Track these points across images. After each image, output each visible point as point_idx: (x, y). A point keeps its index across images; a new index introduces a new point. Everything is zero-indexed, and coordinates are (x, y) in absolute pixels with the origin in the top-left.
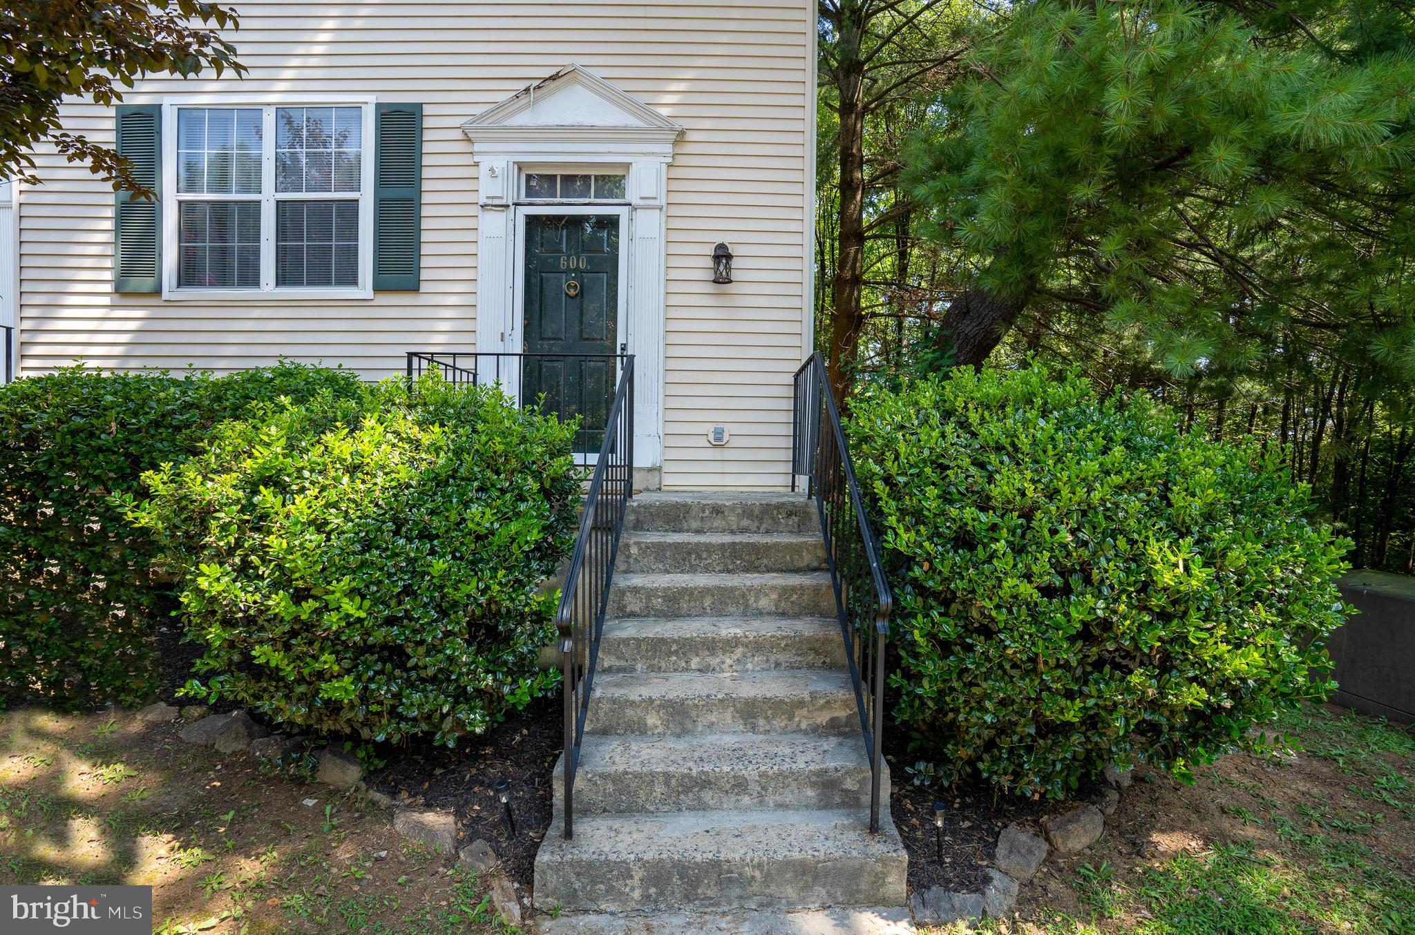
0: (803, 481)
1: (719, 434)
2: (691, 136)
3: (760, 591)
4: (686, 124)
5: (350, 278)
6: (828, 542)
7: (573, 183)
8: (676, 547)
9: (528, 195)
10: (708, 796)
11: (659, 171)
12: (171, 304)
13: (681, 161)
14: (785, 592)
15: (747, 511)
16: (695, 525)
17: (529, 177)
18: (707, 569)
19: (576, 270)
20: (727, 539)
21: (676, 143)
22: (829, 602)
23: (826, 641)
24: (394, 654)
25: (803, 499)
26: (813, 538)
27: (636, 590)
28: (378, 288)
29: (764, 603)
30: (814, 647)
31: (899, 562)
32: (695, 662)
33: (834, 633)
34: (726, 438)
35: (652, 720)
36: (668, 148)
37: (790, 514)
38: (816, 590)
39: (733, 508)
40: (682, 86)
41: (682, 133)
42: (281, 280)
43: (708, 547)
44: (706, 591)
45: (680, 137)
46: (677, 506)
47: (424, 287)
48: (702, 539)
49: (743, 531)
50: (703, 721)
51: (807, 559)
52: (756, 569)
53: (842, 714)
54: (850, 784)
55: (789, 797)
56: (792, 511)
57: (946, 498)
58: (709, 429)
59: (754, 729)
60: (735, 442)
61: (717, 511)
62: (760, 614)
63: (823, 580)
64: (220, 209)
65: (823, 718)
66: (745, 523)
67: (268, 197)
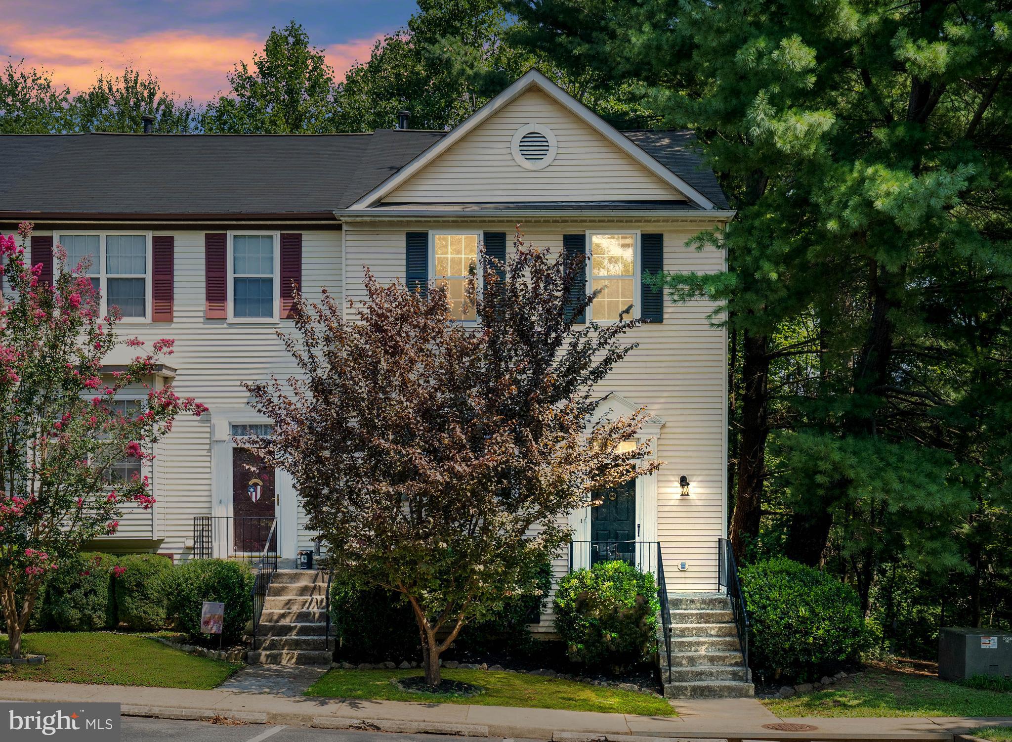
0: (724, 589)
1: (683, 566)
3: (711, 629)
4: (665, 419)
6: (734, 614)
8: (680, 614)
10: (703, 677)
11: (654, 443)
13: (663, 436)
14: (720, 628)
15: (704, 602)
16: (684, 607)
18: (691, 622)
20: (698, 612)
21: (661, 428)
22: (735, 632)
23: (734, 642)
25: (724, 597)
26: (729, 611)
29: (713, 632)
30: (730, 644)
31: (750, 614)
32: (693, 649)
33: (736, 640)
34: (687, 567)
35: (684, 662)
36: (658, 431)
37: (720, 603)
38: (730, 628)
39: (698, 600)
40: (662, 400)
43: (692, 615)
44: (693, 628)
45: (663, 425)
46: (677, 600)
48: (686, 612)
49: (703, 609)
50: (698, 662)
51: (727, 618)
52: (709, 622)
53: (739, 660)
54: (740, 674)
55: (724, 677)
56: (721, 601)
57: (761, 598)
58: (679, 563)
59: (713, 665)
60: (691, 569)
61: (692, 601)
62: (712, 636)
63: (733, 625)
65: (733, 661)
66: (703, 606)
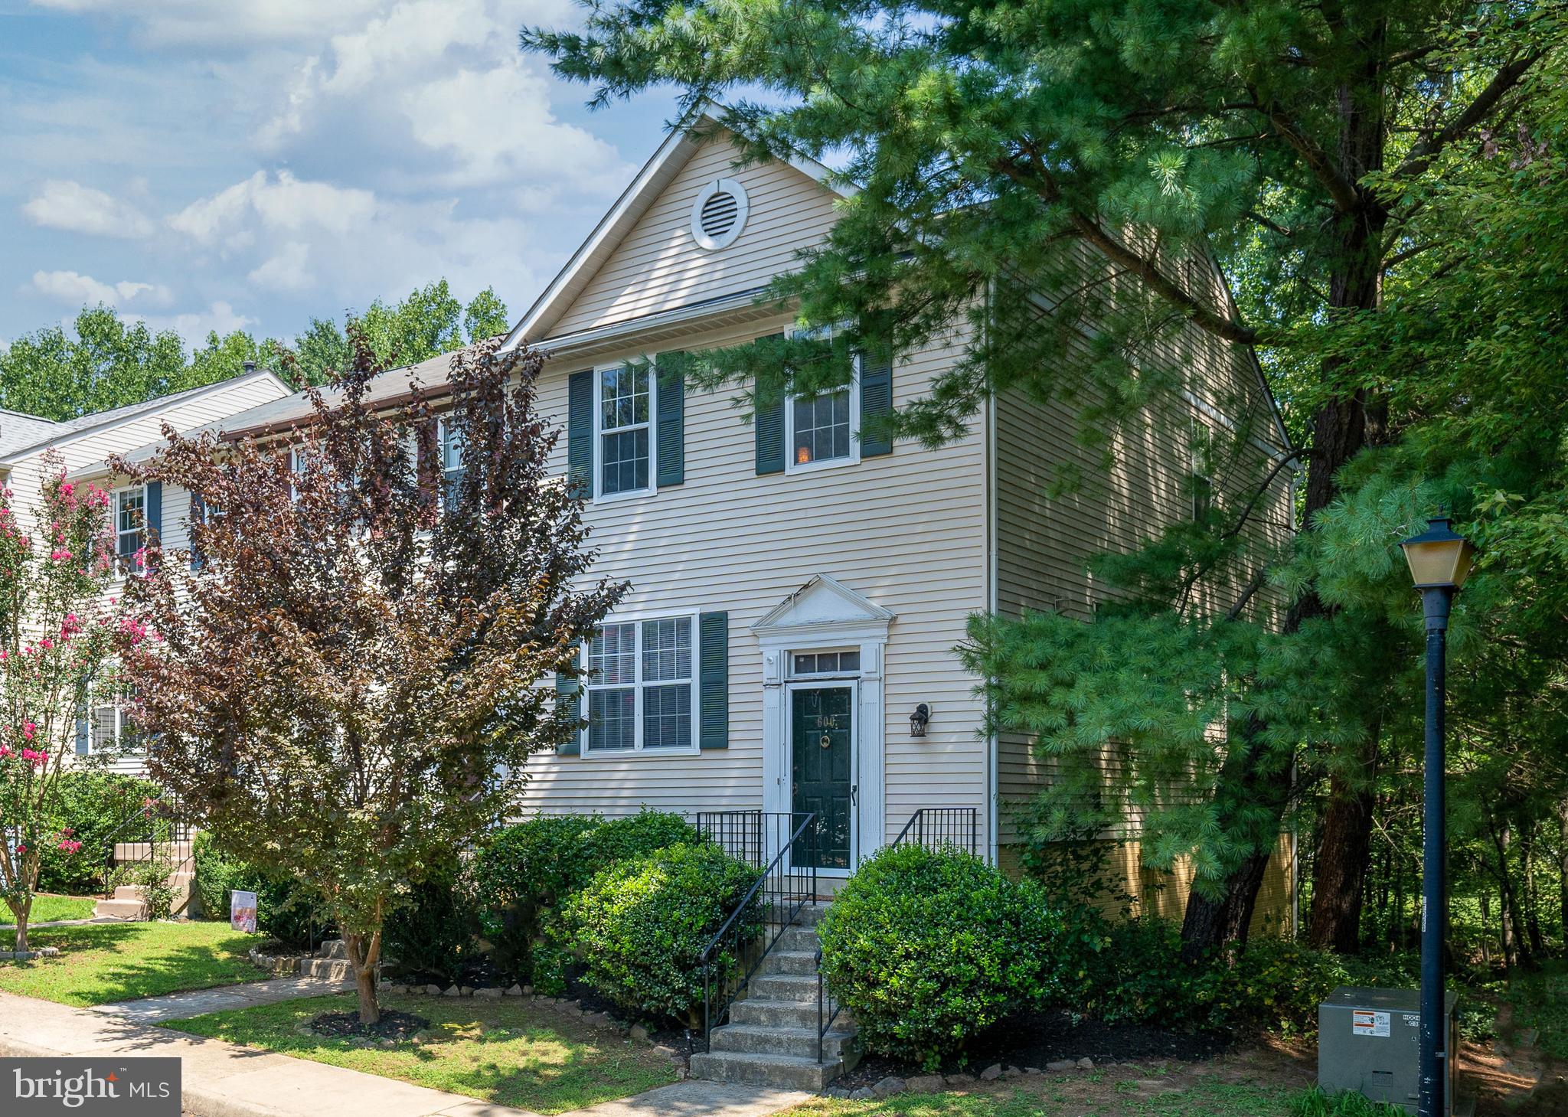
2: (900, 620)
4: (895, 611)
5: (686, 741)
7: (826, 660)
9: (797, 671)
11: (878, 652)
12: (586, 762)
13: (894, 640)
17: (797, 658)
19: (828, 727)
21: (889, 627)
24: (647, 969)
27: (786, 958)
28: (704, 747)
32: (798, 996)
36: (884, 631)
41: (894, 619)
42: (647, 743)
45: (893, 622)
47: (731, 746)
64: (613, 695)
67: (639, 685)
